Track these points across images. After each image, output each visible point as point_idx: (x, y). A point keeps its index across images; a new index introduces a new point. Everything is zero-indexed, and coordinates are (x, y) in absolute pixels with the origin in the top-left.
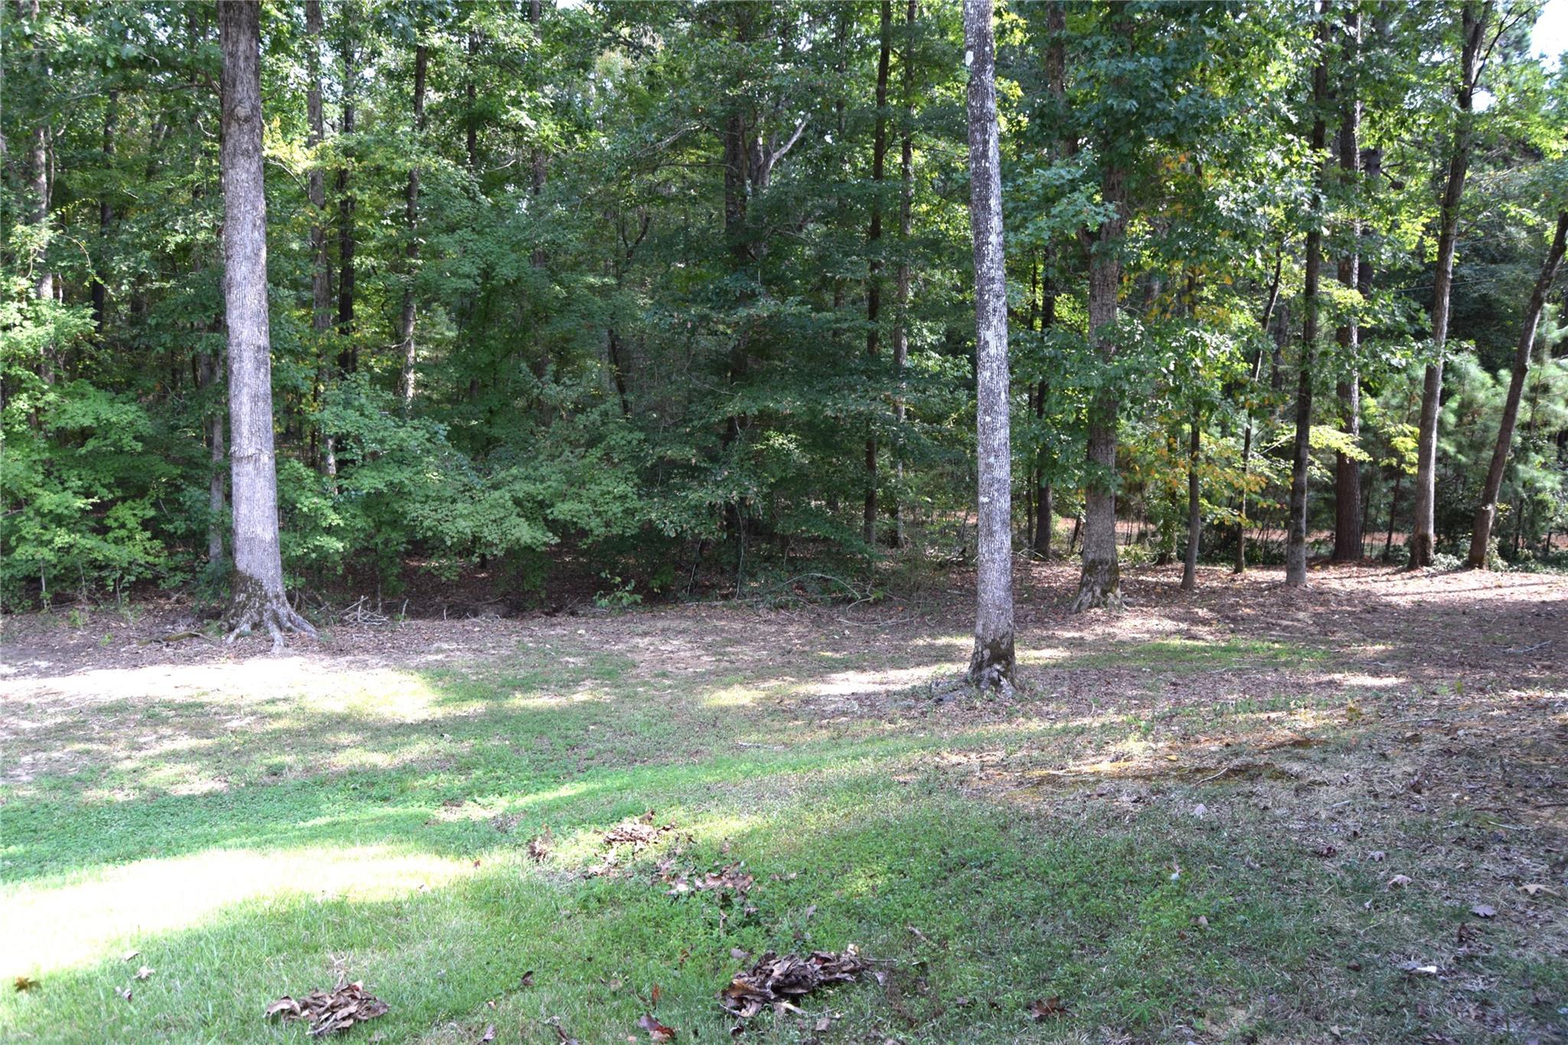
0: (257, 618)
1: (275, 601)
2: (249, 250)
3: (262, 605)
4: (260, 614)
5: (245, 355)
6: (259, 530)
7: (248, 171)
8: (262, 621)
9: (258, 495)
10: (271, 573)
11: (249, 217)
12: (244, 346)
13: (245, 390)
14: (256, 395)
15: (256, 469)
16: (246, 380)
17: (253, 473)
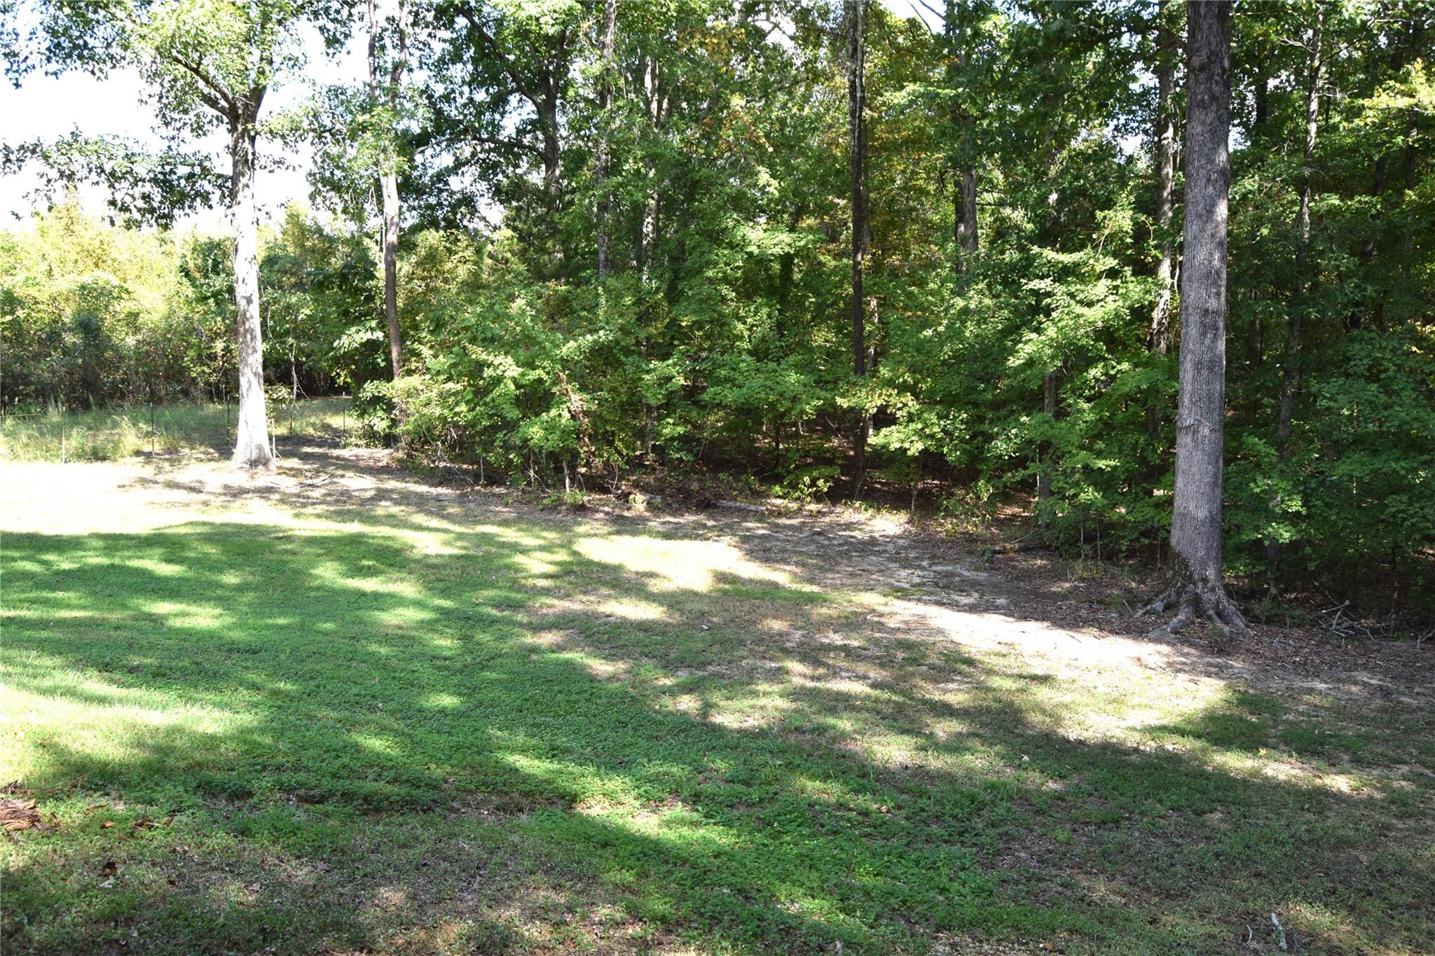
0: (1174, 597)
1: (1200, 585)
2: (1200, 208)
3: (1184, 586)
4: (1179, 594)
5: (1191, 319)
6: (1192, 507)
7: (1203, 123)
8: (1178, 602)
9: (1194, 469)
10: (1201, 553)
11: (1202, 172)
12: (1190, 310)
13: (1189, 357)
14: (1200, 363)
15: (1195, 441)
16: (1191, 346)
17: (1191, 445)
